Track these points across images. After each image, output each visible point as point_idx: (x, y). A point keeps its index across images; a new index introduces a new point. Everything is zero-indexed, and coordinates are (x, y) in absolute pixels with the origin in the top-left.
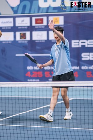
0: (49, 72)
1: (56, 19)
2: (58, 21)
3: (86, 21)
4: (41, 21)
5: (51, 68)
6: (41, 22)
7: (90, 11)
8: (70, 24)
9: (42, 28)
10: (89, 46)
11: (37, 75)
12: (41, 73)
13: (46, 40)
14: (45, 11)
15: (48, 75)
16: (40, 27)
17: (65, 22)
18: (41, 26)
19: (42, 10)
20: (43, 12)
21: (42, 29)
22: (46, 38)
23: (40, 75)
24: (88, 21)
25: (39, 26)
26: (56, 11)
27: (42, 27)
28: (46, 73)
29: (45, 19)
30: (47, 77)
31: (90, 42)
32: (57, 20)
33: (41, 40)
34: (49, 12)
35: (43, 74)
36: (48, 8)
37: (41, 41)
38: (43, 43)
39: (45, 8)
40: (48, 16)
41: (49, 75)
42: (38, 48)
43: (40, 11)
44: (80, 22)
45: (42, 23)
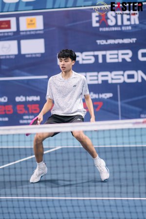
0: (23, 106)
1: (31, 21)
2: (34, 24)
3: (78, 23)
4: (7, 24)
5: (26, 99)
6: (7, 26)
7: (84, 6)
8: (54, 28)
9: (10, 36)
11: (5, 111)
12: (10, 107)
13: (16, 55)
14: (13, 8)
15: (21, 110)
16: (6, 34)
17: (45, 24)
18: (8, 32)
19: (9, 8)
20: (10, 10)
21: (9, 38)
22: (16, 52)
23: (9, 111)
25: (4, 33)
26: (31, 7)
27: (10, 34)
28: (18, 107)
29: (13, 21)
30: (21, 113)
32: (33, 22)
33: (9, 55)
34: (19, 9)
35: (14, 108)
36: (17, 4)
37: (8, 57)
38: (12, 59)
39: (13, 3)
40: (18, 17)
41: (24, 110)
42: (4, 67)
43: (5, 9)
44: (69, 25)
45: (9, 27)
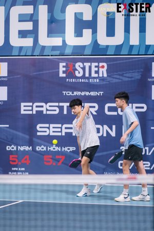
10: (49, 113)
24: (48, 72)
31: (50, 106)
